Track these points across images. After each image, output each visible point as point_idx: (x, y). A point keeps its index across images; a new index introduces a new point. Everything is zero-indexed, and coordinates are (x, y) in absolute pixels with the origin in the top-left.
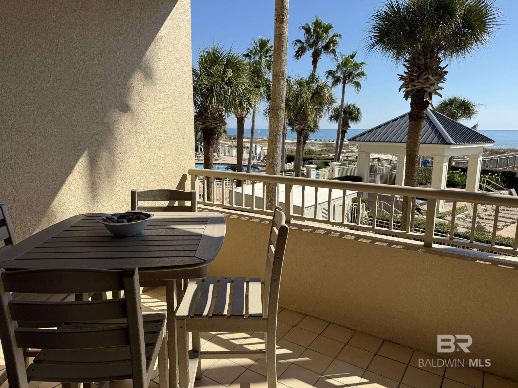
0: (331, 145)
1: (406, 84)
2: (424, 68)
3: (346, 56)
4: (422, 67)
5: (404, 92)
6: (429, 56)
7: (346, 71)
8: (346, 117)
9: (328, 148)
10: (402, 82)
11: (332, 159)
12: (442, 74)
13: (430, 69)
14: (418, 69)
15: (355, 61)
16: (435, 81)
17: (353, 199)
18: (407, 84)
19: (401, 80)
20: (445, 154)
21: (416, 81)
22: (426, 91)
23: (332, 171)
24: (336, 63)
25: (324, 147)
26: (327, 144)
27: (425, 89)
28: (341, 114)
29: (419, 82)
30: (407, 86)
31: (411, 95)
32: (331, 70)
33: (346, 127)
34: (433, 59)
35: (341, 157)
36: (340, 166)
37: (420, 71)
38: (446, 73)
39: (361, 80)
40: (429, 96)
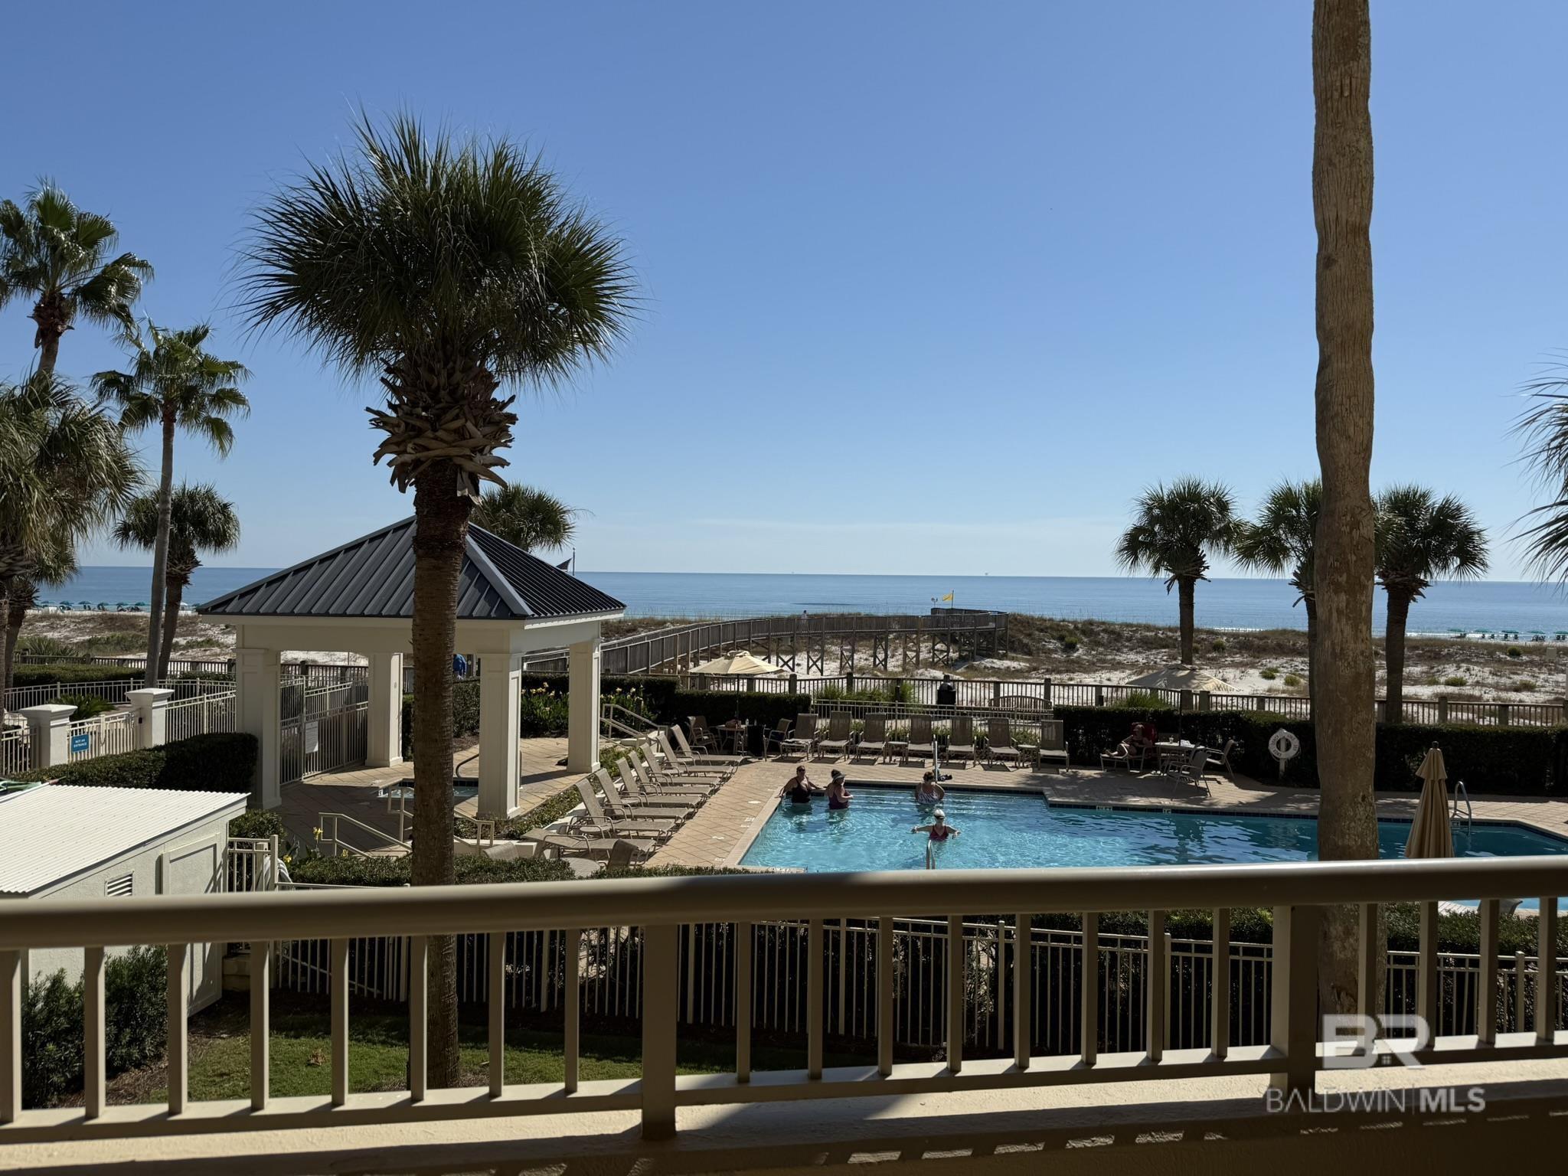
0: (129, 623)
1: (395, 440)
2: (448, 398)
3: (171, 335)
4: (442, 393)
5: (390, 464)
6: (459, 364)
7: (173, 380)
8: (182, 530)
9: (118, 634)
10: (384, 435)
11: (138, 675)
12: (500, 422)
13: (465, 402)
14: (431, 399)
15: (204, 352)
16: (484, 441)
17: (232, 822)
18: (400, 440)
19: (378, 427)
20: (512, 646)
21: (430, 434)
22: (461, 468)
23: (140, 721)
24: (135, 351)
25: (101, 630)
26: (112, 618)
27: (458, 461)
28: (164, 521)
29: (436, 438)
30: (402, 448)
31: (416, 478)
32: (114, 372)
33: (185, 563)
34: (472, 375)
35: (170, 667)
36: (169, 700)
37: (437, 407)
38: (512, 419)
39: (232, 417)
40: (469, 482)
